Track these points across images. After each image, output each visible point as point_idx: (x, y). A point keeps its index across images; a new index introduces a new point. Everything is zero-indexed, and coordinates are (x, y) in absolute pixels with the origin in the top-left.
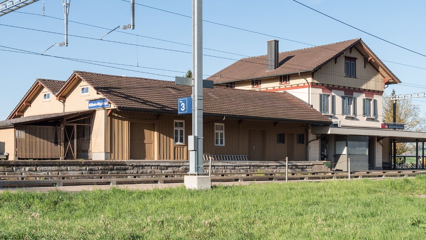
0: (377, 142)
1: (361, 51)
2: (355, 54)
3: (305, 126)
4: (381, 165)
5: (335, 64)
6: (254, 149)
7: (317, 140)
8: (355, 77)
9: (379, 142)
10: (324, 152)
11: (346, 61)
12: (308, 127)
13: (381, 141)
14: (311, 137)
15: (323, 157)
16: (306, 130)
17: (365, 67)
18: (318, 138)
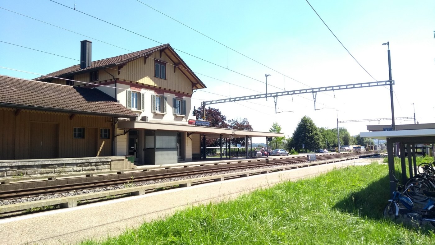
0: (187, 137)
1: (171, 57)
2: (164, 58)
3: (111, 121)
4: (191, 157)
5: (145, 64)
6: (41, 145)
7: (124, 135)
8: (166, 79)
9: (189, 137)
10: (134, 147)
11: (156, 64)
12: (114, 121)
13: (190, 136)
14: (119, 131)
15: (132, 151)
16: (112, 125)
17: (175, 71)
18: (125, 133)
